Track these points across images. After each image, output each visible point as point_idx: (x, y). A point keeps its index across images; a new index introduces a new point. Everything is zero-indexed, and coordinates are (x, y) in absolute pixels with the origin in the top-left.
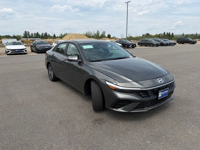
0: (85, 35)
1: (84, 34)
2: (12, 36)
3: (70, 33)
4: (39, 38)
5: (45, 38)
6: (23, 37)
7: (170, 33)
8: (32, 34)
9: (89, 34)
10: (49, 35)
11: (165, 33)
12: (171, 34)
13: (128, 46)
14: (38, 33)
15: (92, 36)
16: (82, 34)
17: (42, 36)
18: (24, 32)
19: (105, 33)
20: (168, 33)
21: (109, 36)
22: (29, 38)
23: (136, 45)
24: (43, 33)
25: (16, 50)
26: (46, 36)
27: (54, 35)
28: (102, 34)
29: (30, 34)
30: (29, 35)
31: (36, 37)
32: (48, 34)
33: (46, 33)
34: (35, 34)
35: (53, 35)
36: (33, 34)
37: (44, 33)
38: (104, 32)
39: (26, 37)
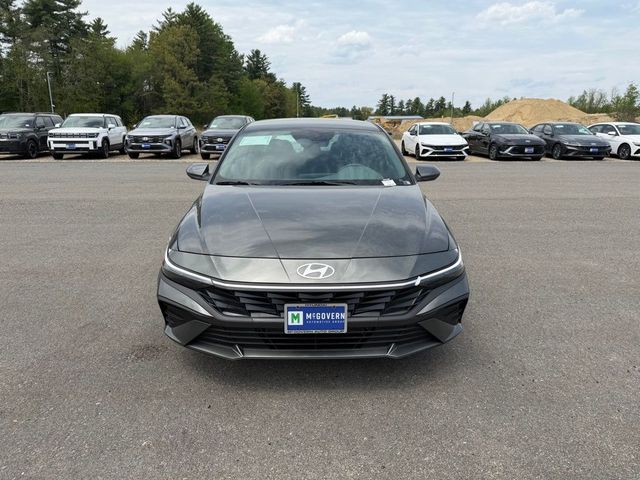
0: (574, 105)
1: (571, 100)
3: (518, 98)
4: (420, 115)
5: (438, 113)
6: (378, 113)
8: (401, 103)
9: (592, 99)
10: (450, 106)
14: (417, 100)
15: (601, 106)
16: (565, 100)
17: (427, 107)
18: (382, 98)
22: (392, 114)
24: (432, 100)
26: (440, 109)
27: (468, 105)
29: (397, 104)
30: (393, 107)
31: (409, 113)
32: (446, 102)
33: (443, 99)
34: (409, 103)
35: (465, 105)
36: (404, 104)
37: (437, 98)
39: (385, 113)
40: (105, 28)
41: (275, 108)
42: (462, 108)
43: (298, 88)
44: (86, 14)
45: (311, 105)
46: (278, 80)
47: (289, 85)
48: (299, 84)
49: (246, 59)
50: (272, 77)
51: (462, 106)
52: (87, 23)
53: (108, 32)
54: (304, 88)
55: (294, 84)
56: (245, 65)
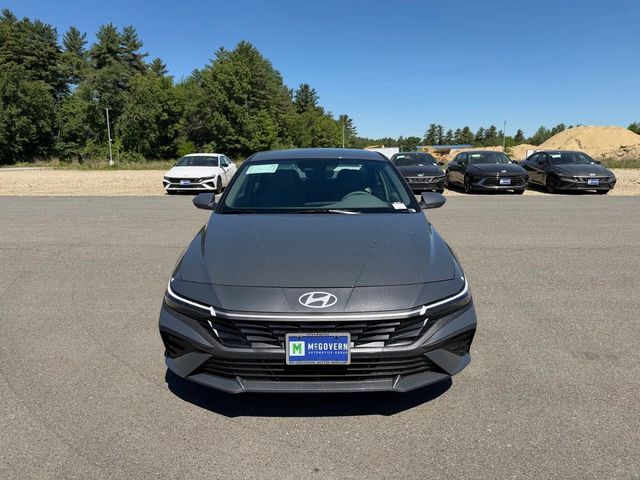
3: (575, 125)
4: (469, 144)
5: (488, 142)
6: (426, 143)
8: (449, 133)
10: (501, 135)
14: (466, 130)
17: (477, 136)
18: (429, 128)
22: (440, 143)
24: (482, 130)
26: (490, 137)
27: (520, 134)
29: (445, 134)
30: (441, 137)
31: (458, 142)
32: (497, 131)
33: (493, 128)
34: (458, 131)
35: (516, 133)
36: (453, 133)
37: (487, 127)
39: (433, 143)
40: (164, 67)
41: (322, 140)
42: (513, 136)
43: (344, 120)
44: (146, 55)
45: (357, 136)
46: (326, 113)
47: (336, 118)
48: (346, 117)
49: (295, 94)
50: (320, 111)
51: (513, 135)
52: (147, 63)
53: (166, 72)
54: (351, 120)
55: (341, 117)
56: (294, 100)
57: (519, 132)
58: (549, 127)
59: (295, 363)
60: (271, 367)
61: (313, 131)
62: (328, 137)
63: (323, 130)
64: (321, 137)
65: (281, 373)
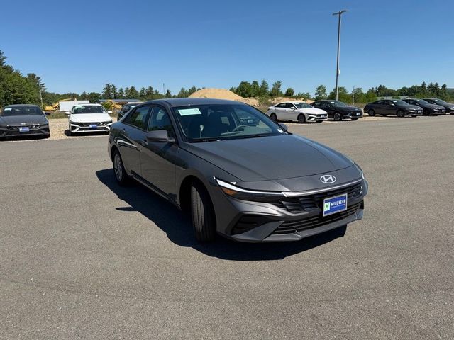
2: (80, 95)
3: (202, 88)
4: (136, 98)
5: (148, 98)
6: (104, 97)
7: (436, 84)
8: (121, 90)
10: (157, 93)
11: (424, 84)
12: (440, 87)
13: (341, 115)
14: (133, 88)
17: (141, 94)
18: (105, 86)
19: (280, 86)
20: (434, 84)
21: (289, 94)
22: (115, 98)
23: (361, 112)
24: (143, 89)
25: (90, 123)
26: (150, 94)
28: (273, 89)
29: (118, 91)
30: (115, 93)
31: (129, 97)
32: (154, 90)
33: (151, 88)
34: (127, 89)
36: (124, 91)
37: (147, 87)
38: (278, 85)
39: (110, 98)
43: (33, 77)
45: (45, 91)
46: (15, 71)
48: (34, 75)
50: (9, 69)
51: (164, 93)
54: (38, 78)
55: (29, 75)
57: (168, 91)
58: (187, 89)
59: (327, 215)
60: (313, 220)
61: (4, 86)
62: (21, 92)
63: (14, 86)
64: (14, 91)
65: (316, 223)
